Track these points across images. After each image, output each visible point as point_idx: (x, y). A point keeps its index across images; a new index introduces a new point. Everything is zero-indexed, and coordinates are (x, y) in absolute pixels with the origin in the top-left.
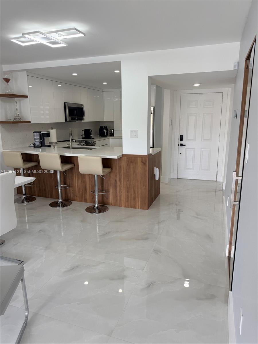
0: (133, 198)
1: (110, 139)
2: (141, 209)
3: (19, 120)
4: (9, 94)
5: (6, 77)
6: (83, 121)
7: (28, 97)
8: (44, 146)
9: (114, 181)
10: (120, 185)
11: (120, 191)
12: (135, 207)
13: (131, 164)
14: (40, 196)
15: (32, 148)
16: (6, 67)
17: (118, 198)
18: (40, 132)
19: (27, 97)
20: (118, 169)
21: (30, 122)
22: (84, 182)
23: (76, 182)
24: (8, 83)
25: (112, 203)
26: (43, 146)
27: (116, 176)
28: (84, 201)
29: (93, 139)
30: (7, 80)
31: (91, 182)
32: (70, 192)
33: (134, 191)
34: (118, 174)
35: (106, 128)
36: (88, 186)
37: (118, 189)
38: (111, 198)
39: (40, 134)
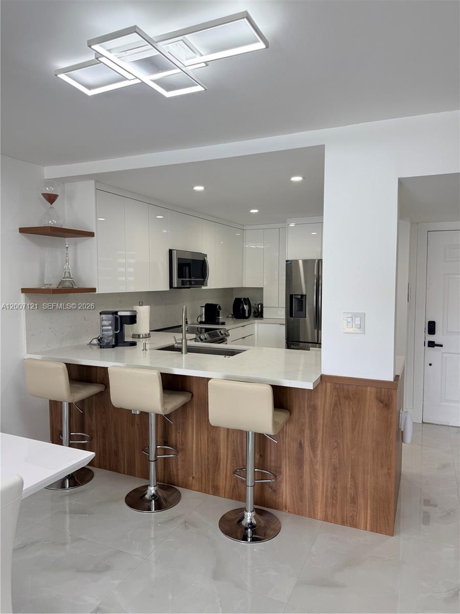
0: (349, 498)
1: (256, 325)
2: (372, 530)
3: (72, 286)
4: (50, 227)
5: (48, 190)
6: (204, 288)
7: (94, 236)
8: (122, 344)
9: (295, 446)
10: (312, 456)
11: (313, 476)
12: (354, 525)
13: (347, 403)
14: (105, 468)
15: (95, 348)
16: (51, 172)
17: (307, 492)
18: (116, 313)
19: (91, 234)
20: (307, 413)
21: (94, 290)
22: (214, 441)
23: (193, 440)
24: (51, 204)
25: (288, 504)
26: (119, 344)
27: (302, 432)
28: (211, 492)
29: (223, 324)
30: (51, 198)
31: (233, 442)
32: (177, 465)
33: (353, 477)
34: (307, 425)
35: (247, 301)
36: (223, 451)
37: (306, 468)
38: (286, 492)
39: (116, 317)
